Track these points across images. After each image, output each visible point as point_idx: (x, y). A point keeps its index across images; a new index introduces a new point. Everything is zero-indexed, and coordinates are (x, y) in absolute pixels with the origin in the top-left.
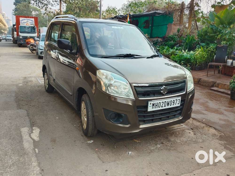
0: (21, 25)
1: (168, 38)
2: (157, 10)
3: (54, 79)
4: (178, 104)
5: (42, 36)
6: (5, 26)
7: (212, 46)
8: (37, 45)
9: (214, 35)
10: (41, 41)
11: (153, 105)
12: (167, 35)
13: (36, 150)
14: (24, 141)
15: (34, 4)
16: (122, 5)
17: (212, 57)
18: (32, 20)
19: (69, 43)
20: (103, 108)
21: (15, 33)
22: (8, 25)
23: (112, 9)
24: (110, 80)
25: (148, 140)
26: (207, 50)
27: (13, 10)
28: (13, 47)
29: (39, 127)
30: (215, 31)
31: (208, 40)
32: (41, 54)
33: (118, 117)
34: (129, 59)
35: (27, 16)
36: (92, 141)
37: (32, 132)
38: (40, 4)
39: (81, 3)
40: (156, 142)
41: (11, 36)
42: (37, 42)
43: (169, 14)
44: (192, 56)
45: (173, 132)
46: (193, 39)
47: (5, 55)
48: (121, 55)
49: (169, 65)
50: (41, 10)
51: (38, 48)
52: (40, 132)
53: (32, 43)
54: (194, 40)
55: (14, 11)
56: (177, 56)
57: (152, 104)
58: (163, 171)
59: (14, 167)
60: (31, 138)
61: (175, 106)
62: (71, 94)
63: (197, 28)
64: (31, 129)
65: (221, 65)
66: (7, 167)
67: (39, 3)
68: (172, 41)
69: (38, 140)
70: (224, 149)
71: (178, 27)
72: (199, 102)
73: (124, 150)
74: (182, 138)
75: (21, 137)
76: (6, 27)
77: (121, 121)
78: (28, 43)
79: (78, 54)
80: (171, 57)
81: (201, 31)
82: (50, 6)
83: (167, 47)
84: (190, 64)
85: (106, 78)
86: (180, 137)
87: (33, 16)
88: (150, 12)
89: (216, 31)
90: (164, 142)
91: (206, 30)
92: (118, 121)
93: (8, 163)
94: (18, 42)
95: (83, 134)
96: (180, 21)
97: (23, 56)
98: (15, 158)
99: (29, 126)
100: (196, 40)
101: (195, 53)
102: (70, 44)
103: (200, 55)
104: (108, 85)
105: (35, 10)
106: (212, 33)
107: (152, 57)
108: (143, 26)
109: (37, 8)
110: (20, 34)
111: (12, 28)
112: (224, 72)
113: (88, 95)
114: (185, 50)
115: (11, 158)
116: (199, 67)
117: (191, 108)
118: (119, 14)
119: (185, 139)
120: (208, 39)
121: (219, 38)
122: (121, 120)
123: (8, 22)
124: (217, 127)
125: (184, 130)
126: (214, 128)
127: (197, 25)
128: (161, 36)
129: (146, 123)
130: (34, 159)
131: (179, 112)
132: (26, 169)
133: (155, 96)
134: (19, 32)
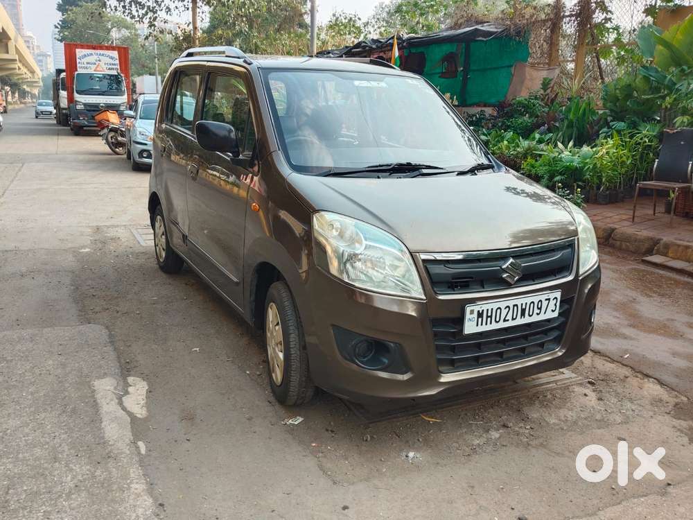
0: (80, 71)
1: (515, 106)
2: (482, 23)
3: (183, 235)
4: (553, 311)
5: (143, 103)
6: (33, 72)
7: (647, 131)
8: (129, 130)
9: (652, 96)
10: (140, 118)
11: (480, 315)
12: (511, 98)
13: (141, 444)
14: (104, 419)
15: (116, 10)
16: (376, 7)
17: (648, 163)
18: (111, 55)
19: (230, 131)
20: (333, 325)
21: (63, 94)
22: (41, 70)
23: (347, 21)
24: (353, 241)
25: (462, 416)
26: (633, 141)
27: (56, 27)
28: (58, 135)
29: (145, 377)
30: (655, 84)
31: (634, 112)
32: (139, 157)
33: (377, 350)
34: (405, 177)
35: (95, 43)
36: (300, 420)
37: (127, 393)
38: (133, 8)
39: (253, 5)
40: (487, 423)
41: (51, 101)
42: (128, 121)
43: (518, 33)
44: (588, 160)
45: (537, 393)
46: (590, 110)
47: (38, 159)
48: (381, 168)
49: (518, 193)
50: (138, 26)
51: (133, 139)
52: (149, 391)
53: (113, 123)
54: (594, 113)
55: (57, 30)
56: (540, 161)
57: (476, 313)
58: (511, 511)
59: (79, 495)
60: (124, 409)
61: (542, 317)
62: (235, 280)
63: (601, 75)
64: (121, 383)
65: (674, 189)
66: (59, 496)
67: (131, 6)
68: (527, 115)
69: (145, 416)
70: (690, 444)
71: (544, 74)
72: (609, 301)
73: (394, 445)
74: (561, 411)
75: (95, 406)
76: (36, 76)
77: (385, 363)
78: (101, 125)
79: (255, 165)
80: (524, 165)
81: (613, 87)
82: (162, 14)
83: (510, 134)
84: (580, 183)
85: (341, 235)
86: (556, 407)
87: (112, 42)
88: (459, 28)
89: (657, 86)
90: (511, 424)
91: (628, 82)
92: (375, 363)
93: (61, 484)
94: (71, 122)
95: (272, 399)
96: (550, 55)
97: (89, 162)
98: (81, 469)
99: (118, 375)
100: (598, 113)
101: (596, 153)
102: (233, 135)
103: (611, 158)
104: (346, 257)
105: (120, 24)
106: (645, 91)
107: (473, 171)
108: (438, 70)
109: (126, 20)
110: (77, 97)
111: (54, 80)
112: (684, 209)
113: (286, 284)
114: (565, 145)
115: (71, 470)
116: (608, 192)
117: (591, 323)
118: (366, 35)
119: (571, 415)
120: (635, 107)
121: (669, 106)
122: (386, 361)
123: (40, 61)
124: (666, 378)
125: (567, 388)
126: (655, 379)
127: (600, 68)
128: (493, 101)
129: (458, 367)
130: (135, 472)
131: (555, 334)
132: (112, 500)
133: (483, 288)
134: (73, 92)
